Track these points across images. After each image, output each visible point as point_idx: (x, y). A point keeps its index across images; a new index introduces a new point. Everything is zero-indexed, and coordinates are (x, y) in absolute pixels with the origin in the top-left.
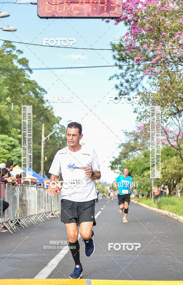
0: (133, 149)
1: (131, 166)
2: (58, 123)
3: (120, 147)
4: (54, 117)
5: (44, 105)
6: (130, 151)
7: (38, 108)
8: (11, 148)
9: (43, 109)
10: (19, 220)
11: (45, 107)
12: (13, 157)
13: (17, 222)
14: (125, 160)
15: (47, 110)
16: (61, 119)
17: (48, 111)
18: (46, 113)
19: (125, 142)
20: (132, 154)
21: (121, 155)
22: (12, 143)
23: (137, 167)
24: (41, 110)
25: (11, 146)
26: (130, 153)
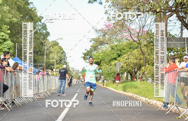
0: (102, 43)
1: (100, 57)
2: (40, 21)
3: (91, 41)
4: (36, 16)
5: (29, 6)
6: (99, 45)
7: (24, 9)
8: (3, 41)
9: (28, 10)
10: (14, 100)
11: (30, 8)
12: (4, 49)
13: (13, 101)
14: (95, 52)
15: (32, 10)
16: (42, 18)
17: (32, 12)
18: (31, 13)
19: (95, 37)
20: (101, 48)
21: (92, 48)
22: (3, 37)
23: (105, 58)
24: (26, 11)
25: (3, 39)
26: (99, 47)
